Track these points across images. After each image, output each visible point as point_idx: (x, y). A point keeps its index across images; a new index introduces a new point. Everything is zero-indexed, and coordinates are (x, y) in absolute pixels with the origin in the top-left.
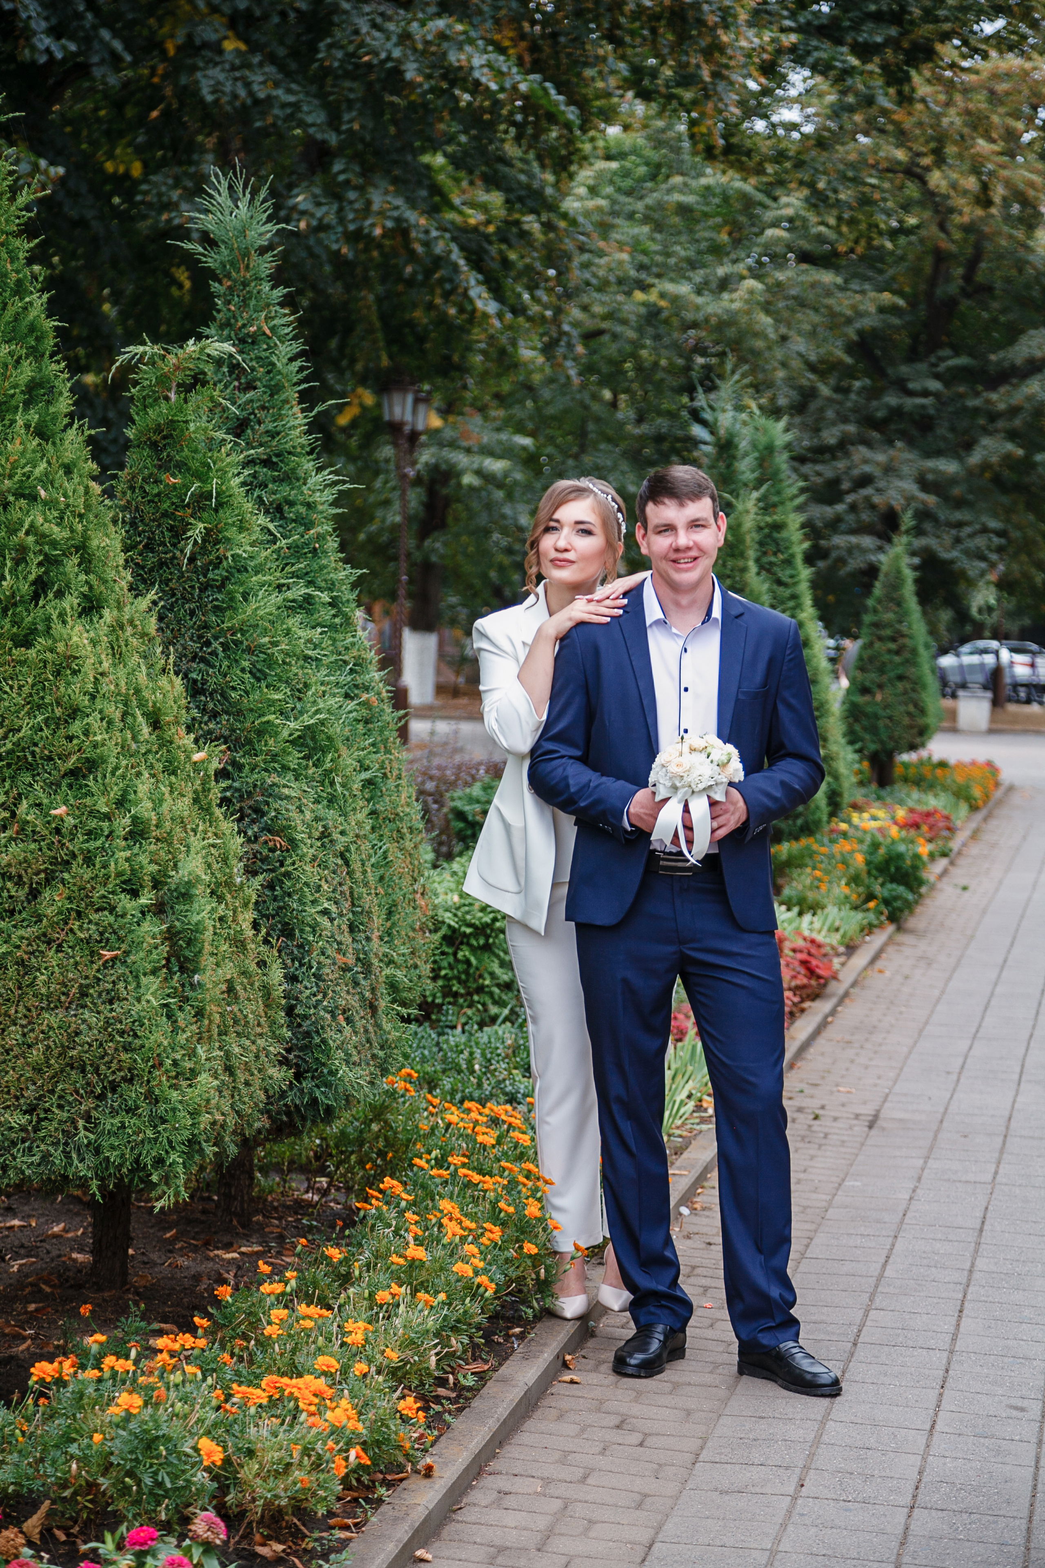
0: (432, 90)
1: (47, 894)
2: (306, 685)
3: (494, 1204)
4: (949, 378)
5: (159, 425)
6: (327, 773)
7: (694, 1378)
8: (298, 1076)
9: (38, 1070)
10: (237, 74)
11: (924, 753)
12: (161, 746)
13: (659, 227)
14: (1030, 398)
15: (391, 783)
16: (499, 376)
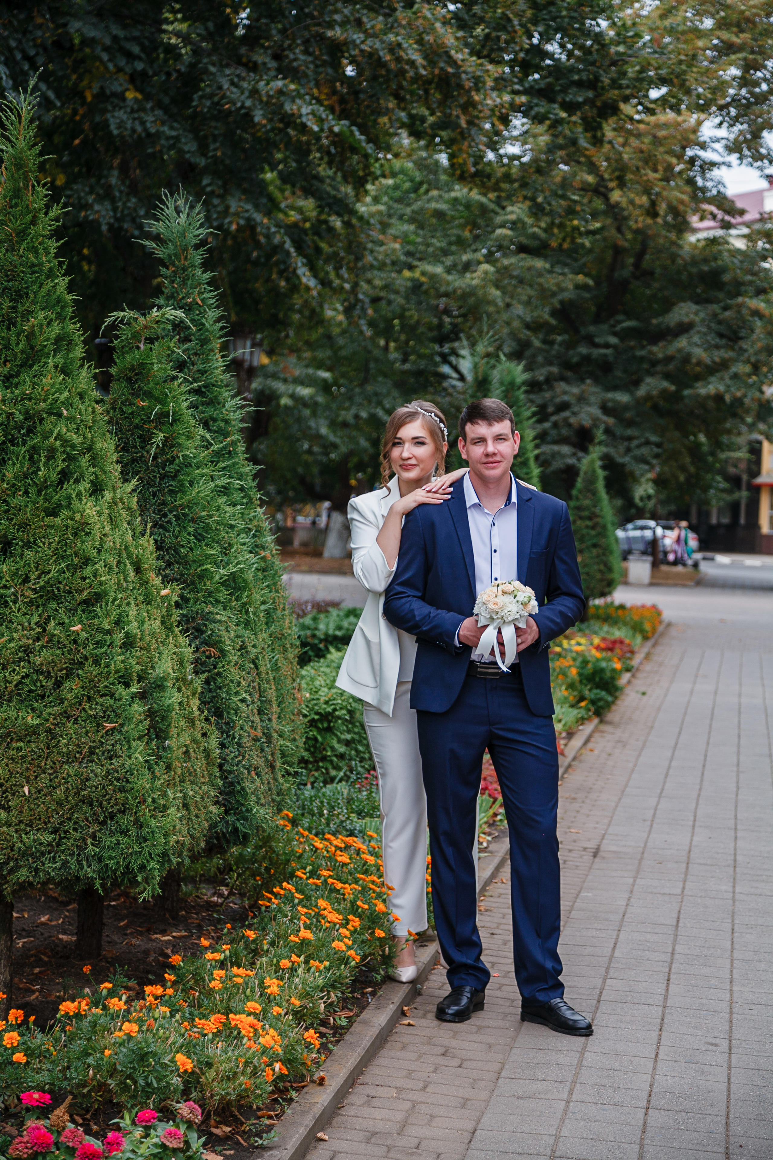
0: (273, 130)
1: (67, 684)
2: (230, 544)
3: (353, 903)
4: (624, 335)
5: (133, 366)
6: (244, 605)
7: (491, 1023)
8: (227, 812)
9: (60, 804)
10: (136, 115)
11: (609, 599)
12: (141, 585)
13: (421, 226)
14: (679, 351)
15: (279, 613)
16: (310, 328)
